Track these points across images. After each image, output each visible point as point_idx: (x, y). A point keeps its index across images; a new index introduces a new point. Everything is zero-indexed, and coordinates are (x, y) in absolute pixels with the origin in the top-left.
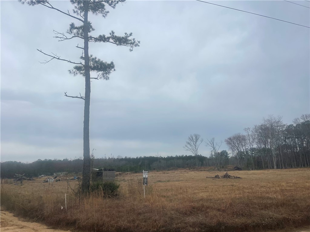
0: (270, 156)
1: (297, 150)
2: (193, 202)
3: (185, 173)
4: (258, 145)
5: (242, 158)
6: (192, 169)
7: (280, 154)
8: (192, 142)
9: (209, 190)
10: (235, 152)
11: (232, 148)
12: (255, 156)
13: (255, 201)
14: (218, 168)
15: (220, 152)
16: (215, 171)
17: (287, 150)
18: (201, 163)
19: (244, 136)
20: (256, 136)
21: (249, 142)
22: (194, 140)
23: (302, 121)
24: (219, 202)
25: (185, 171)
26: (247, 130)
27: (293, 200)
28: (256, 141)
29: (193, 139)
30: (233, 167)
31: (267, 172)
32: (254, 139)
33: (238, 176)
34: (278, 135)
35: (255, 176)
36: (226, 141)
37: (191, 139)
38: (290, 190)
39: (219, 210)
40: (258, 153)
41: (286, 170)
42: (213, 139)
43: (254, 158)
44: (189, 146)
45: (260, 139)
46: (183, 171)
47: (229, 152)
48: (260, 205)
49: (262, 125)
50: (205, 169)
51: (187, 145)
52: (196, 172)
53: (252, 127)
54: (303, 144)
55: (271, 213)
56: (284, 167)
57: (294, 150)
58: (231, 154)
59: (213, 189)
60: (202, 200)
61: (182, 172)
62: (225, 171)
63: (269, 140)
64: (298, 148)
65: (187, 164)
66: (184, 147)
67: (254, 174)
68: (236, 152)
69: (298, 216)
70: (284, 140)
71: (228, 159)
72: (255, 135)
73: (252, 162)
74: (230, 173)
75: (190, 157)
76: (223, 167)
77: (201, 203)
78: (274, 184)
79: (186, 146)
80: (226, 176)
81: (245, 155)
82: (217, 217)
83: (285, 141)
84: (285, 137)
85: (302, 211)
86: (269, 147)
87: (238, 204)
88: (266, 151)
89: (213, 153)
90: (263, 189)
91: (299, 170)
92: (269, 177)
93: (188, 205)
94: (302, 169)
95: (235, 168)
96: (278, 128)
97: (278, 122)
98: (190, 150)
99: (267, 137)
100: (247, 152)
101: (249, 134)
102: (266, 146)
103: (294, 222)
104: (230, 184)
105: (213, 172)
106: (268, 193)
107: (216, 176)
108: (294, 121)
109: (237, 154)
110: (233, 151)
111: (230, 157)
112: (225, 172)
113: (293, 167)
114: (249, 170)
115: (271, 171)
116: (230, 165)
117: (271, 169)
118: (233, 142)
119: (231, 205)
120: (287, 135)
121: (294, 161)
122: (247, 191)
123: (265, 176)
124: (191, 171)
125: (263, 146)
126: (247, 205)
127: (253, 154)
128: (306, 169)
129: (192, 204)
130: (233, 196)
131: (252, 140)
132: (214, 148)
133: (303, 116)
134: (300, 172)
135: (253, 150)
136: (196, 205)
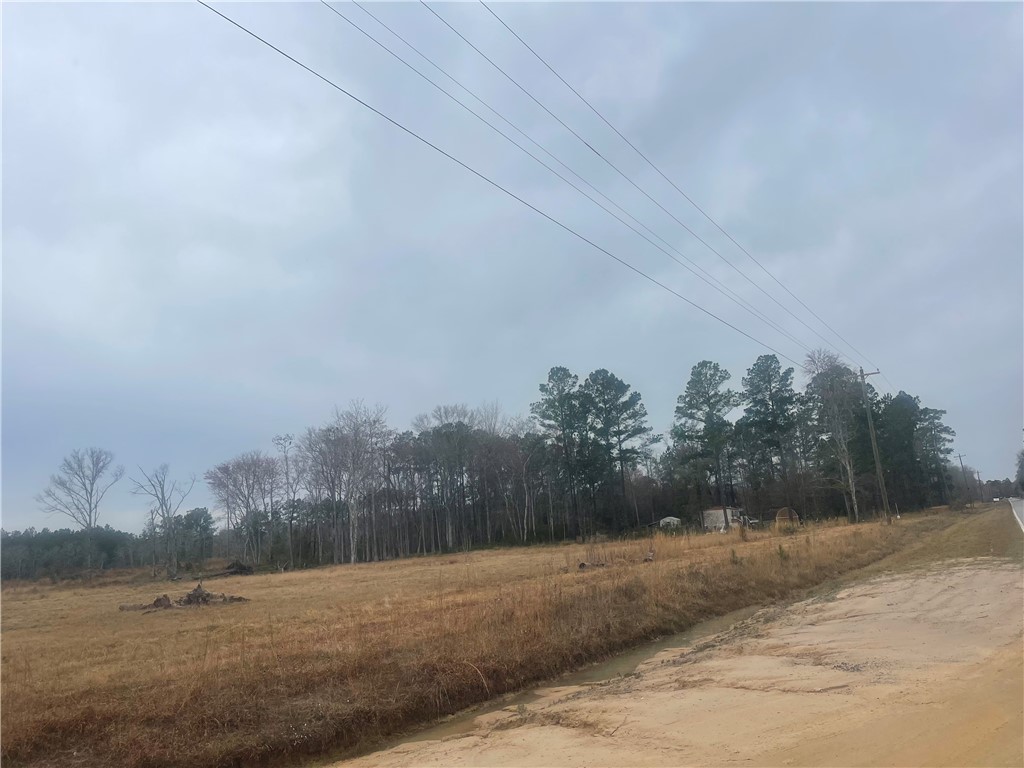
0: (343, 524)
1: (415, 505)
2: (50, 707)
3: (33, 599)
4: (311, 492)
5: (256, 532)
6: (65, 582)
7: (371, 519)
8: (75, 481)
9: (124, 655)
10: (237, 512)
11: (227, 500)
12: (299, 526)
13: (279, 671)
14: (169, 572)
15: (184, 514)
16: (159, 584)
17: (390, 507)
18: (104, 555)
19: (271, 463)
20: (310, 462)
21: (284, 481)
22: (88, 473)
23: (435, 423)
24: (153, 691)
25: (35, 591)
26: (282, 442)
27: (388, 654)
28: (308, 477)
29: (80, 467)
30: (226, 565)
31: (328, 575)
32: (301, 472)
33: (237, 595)
34: (372, 459)
35: (291, 589)
36: (210, 476)
37: (71, 468)
38: (384, 623)
39: (150, 722)
40: (308, 515)
41: (382, 564)
42: (164, 469)
43: (295, 532)
44: (60, 493)
45: (318, 472)
46: (25, 589)
47: (214, 515)
48: (293, 683)
49: (329, 430)
50: (119, 578)
51: (53, 489)
52: (81, 590)
53: (299, 432)
54: (431, 487)
55: (320, 703)
56: (376, 557)
57: (408, 505)
58: (222, 521)
59: (138, 648)
60: (87, 693)
61: (21, 593)
62: (197, 579)
63: (345, 477)
64: (419, 500)
65: (47, 565)
66: (39, 499)
67: (289, 583)
68: (241, 512)
69: (397, 701)
70: (385, 477)
71: (210, 537)
72: (305, 459)
73: (289, 543)
74: (213, 587)
75: (64, 537)
76: (188, 568)
77: (83, 705)
78: (342, 610)
79: (49, 494)
80: (197, 599)
81: (268, 524)
82: (141, 747)
83: (387, 479)
84: (389, 469)
85: (408, 684)
86: (343, 497)
87: (222, 688)
88: (332, 509)
89: (158, 520)
90: (308, 630)
91: (414, 564)
92: (333, 588)
93: (28, 721)
94: (421, 560)
95: (229, 568)
96: (374, 440)
97: (375, 422)
98: (63, 508)
99: (339, 466)
100: (275, 513)
101: (289, 455)
102: (333, 495)
103: (384, 720)
104: (203, 623)
105: (149, 586)
106: (321, 639)
107: (158, 600)
108: (415, 421)
109: (244, 520)
110: (231, 509)
111: (218, 531)
112: (195, 585)
113: (401, 555)
114: (275, 571)
115: (340, 571)
116: (214, 559)
117: (340, 563)
118: (235, 480)
119: (196, 696)
120: (394, 462)
121: (404, 538)
122: (258, 641)
123: (321, 588)
124: (60, 590)
125: (326, 494)
126: (252, 689)
127: (293, 518)
128: (432, 559)
129: (47, 714)
130: (208, 664)
131: (295, 475)
132: (163, 502)
133: (440, 409)
134: (418, 568)
135: (294, 505)
136: (64, 715)
